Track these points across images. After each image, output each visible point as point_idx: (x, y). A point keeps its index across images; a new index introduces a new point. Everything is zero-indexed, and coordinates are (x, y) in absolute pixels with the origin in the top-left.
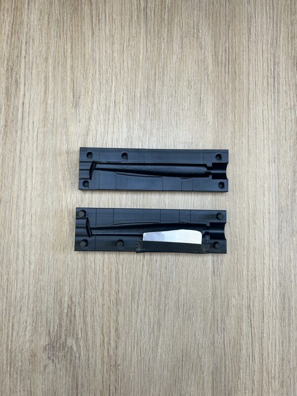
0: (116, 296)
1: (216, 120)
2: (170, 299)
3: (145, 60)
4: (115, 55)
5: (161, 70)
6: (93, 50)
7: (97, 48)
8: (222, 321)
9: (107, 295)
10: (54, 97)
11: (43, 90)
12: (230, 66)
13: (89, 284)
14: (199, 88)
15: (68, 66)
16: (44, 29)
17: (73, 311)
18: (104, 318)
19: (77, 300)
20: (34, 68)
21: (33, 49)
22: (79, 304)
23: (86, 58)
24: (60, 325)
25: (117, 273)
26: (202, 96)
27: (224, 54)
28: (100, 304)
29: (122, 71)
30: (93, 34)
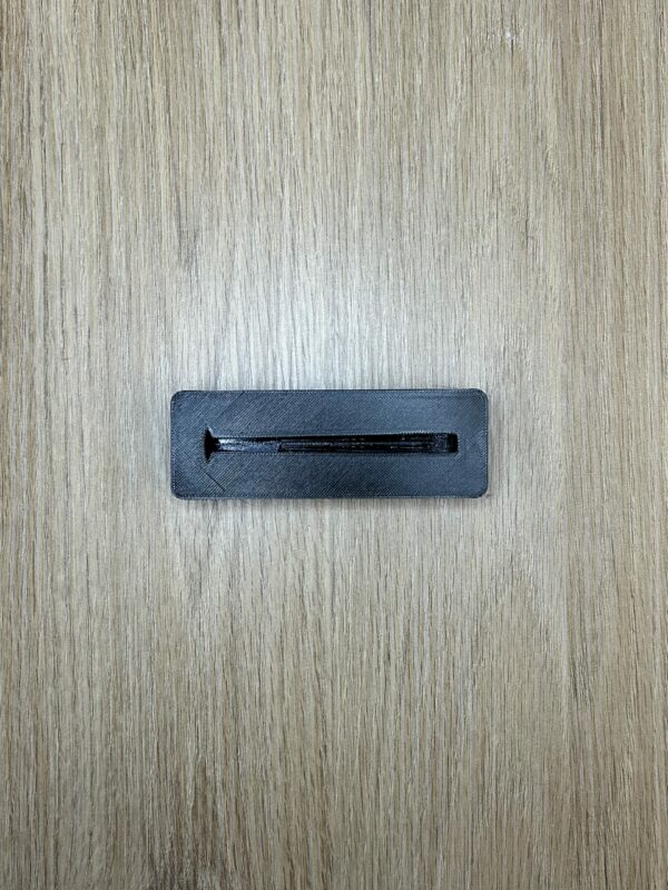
0: (319, 761)
1: (571, 282)
2: (460, 765)
3: (372, 122)
4: (288, 111)
5: (414, 147)
6: (225, 100)
7: (236, 94)
8: (598, 816)
9: (297, 760)
10: (128, 239)
11: (96, 216)
12: (608, 128)
13: (248, 733)
14: (523, 195)
15: (161, 148)
16: (87, 48)
17: (210, 803)
18: (291, 818)
19: (219, 774)
20: (68, 158)
21: (60, 104)
22: (224, 785)
23: (210, 126)
24: (178, 840)
25: (319, 701)
26: (532, 215)
27: (588, 96)
28: (279, 783)
29: (308, 155)
30: (223, 55)
